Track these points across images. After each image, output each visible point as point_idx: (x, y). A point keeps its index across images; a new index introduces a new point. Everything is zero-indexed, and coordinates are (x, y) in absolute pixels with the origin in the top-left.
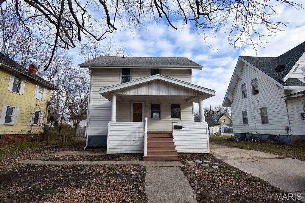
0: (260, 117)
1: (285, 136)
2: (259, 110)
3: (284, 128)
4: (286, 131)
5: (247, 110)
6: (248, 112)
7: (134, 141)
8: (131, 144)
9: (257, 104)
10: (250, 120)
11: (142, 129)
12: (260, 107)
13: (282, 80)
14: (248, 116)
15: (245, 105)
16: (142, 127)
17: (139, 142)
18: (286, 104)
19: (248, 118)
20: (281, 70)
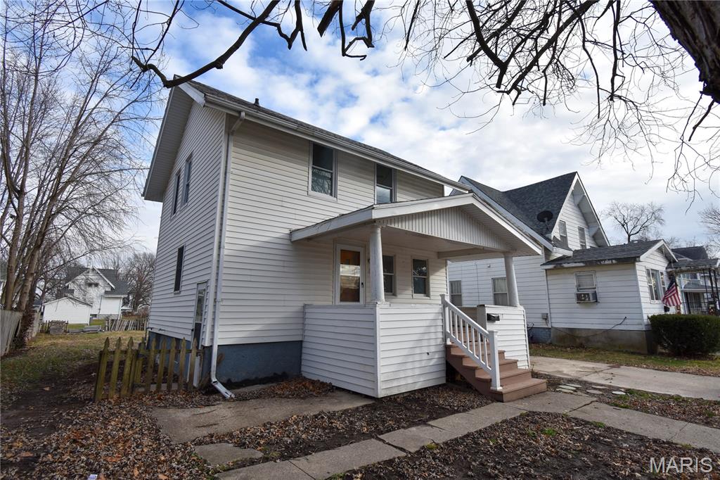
0: (492, 294)
1: (540, 330)
2: (491, 282)
3: (540, 316)
4: (544, 321)
5: (463, 280)
6: (462, 284)
7: (428, 354)
8: (424, 364)
9: (485, 270)
10: (467, 299)
11: (440, 323)
12: (493, 277)
13: (547, 235)
14: (463, 291)
15: (460, 269)
16: (441, 317)
17: (437, 356)
18: (547, 276)
19: (463, 295)
20: (546, 219)
